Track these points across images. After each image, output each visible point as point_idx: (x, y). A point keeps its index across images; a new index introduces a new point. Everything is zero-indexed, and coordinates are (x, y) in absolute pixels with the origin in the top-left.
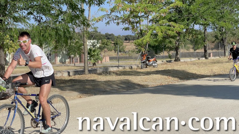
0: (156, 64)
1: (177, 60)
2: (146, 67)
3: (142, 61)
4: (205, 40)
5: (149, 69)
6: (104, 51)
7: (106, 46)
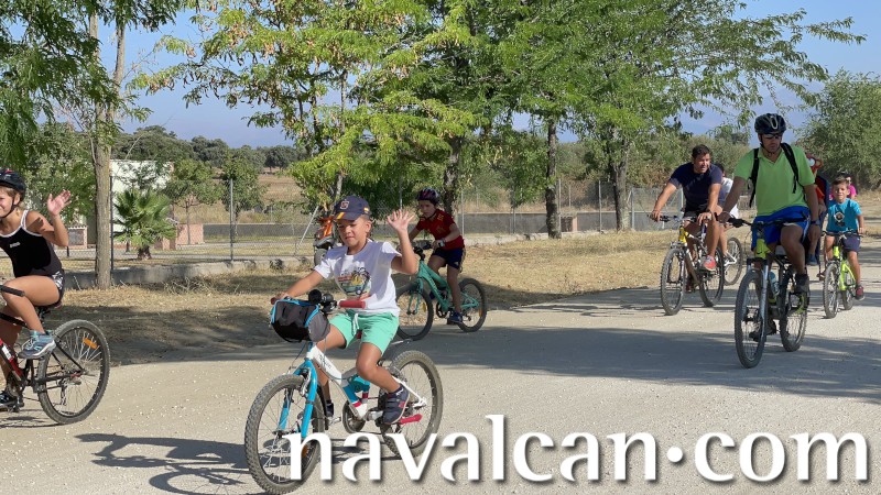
4: (548, 168)
6: (182, 202)
7: (191, 183)
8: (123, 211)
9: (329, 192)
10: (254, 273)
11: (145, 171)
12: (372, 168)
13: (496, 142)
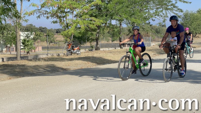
0: (79, 52)
1: (97, 49)
2: (71, 55)
3: (68, 49)
4: (120, 33)
5: (73, 56)
6: (37, 41)
7: (39, 37)
8: (23, 43)
9: (70, 39)
10: (53, 57)
11: (28, 34)
12: (80, 33)
13: (108, 27)
